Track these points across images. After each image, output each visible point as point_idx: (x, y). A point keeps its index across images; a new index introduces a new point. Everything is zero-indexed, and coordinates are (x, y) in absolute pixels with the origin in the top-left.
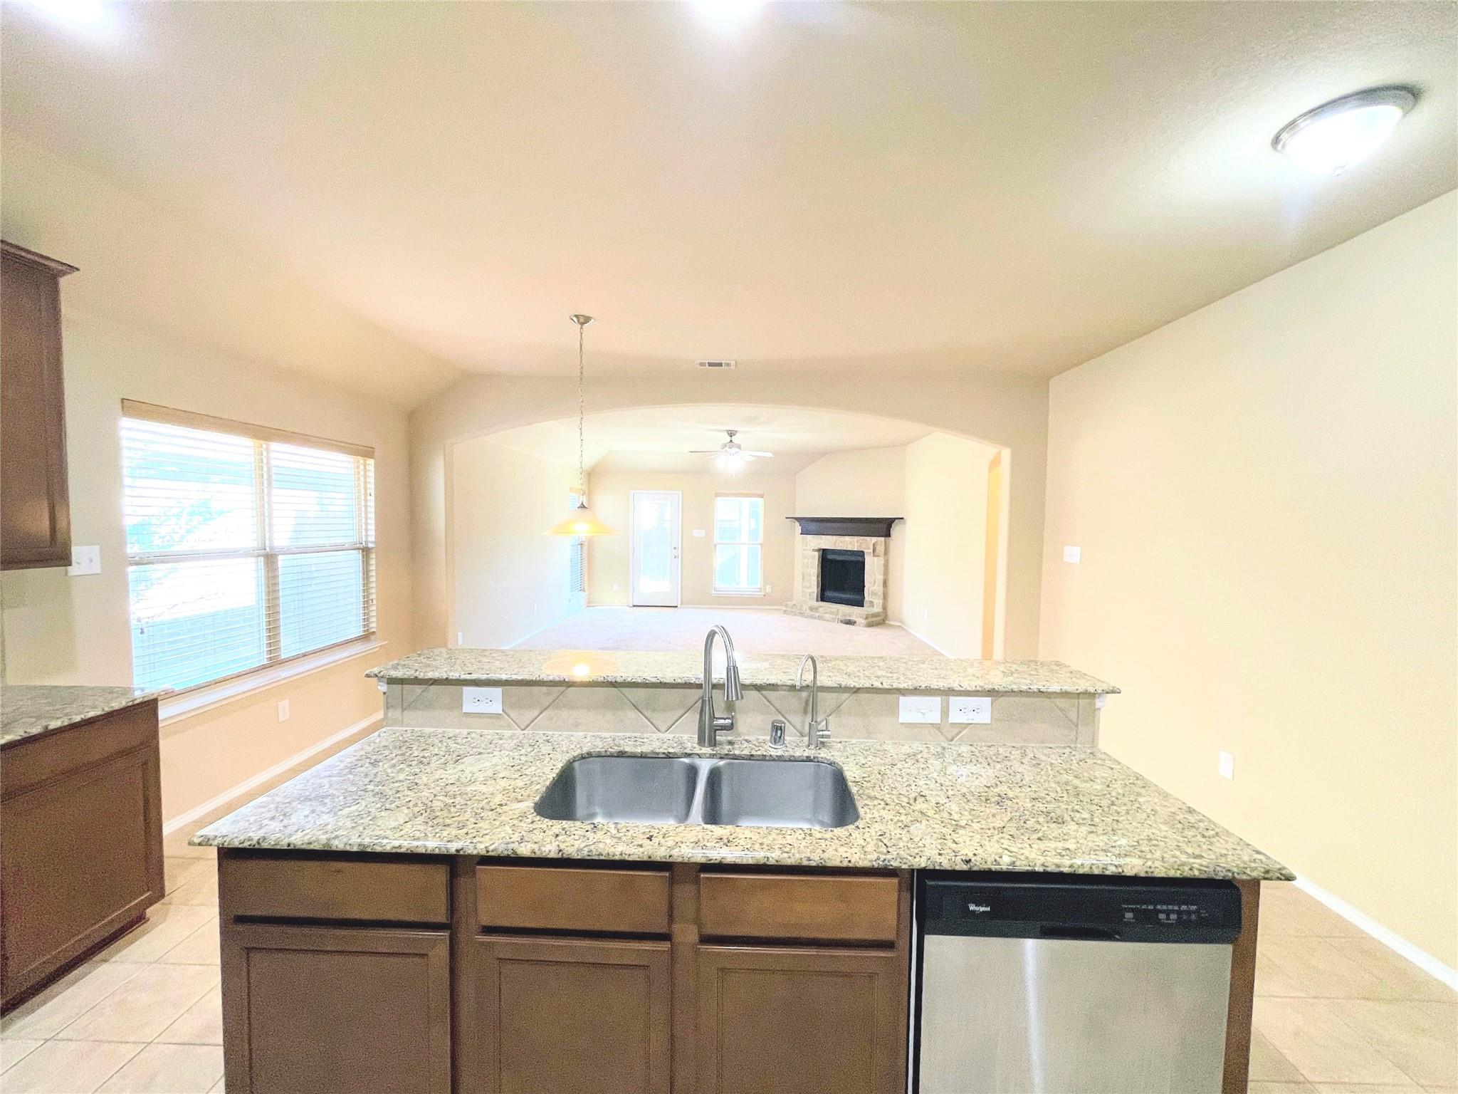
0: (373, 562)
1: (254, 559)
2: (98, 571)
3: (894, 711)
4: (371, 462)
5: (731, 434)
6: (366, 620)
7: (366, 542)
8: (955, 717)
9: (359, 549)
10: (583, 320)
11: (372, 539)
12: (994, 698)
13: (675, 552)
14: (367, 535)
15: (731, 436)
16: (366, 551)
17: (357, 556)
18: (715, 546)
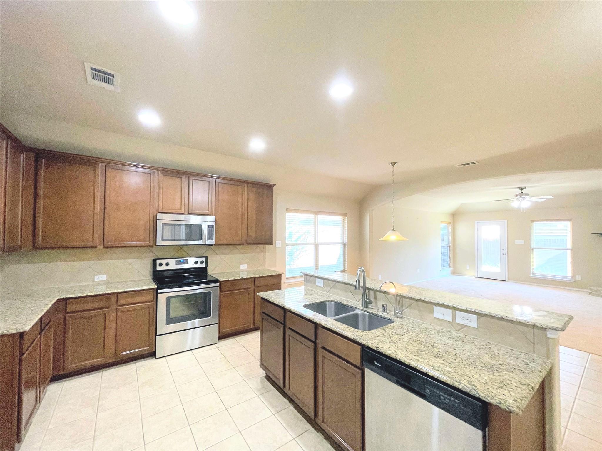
0: (346, 248)
1: (313, 246)
2: (281, 246)
3: (432, 312)
4: (346, 218)
5: (522, 189)
6: (344, 266)
7: (345, 242)
8: (458, 320)
9: (342, 244)
10: (393, 164)
11: (346, 241)
12: (479, 316)
13: (504, 252)
14: (345, 240)
15: (522, 190)
16: (345, 245)
17: (342, 246)
18: (532, 249)
